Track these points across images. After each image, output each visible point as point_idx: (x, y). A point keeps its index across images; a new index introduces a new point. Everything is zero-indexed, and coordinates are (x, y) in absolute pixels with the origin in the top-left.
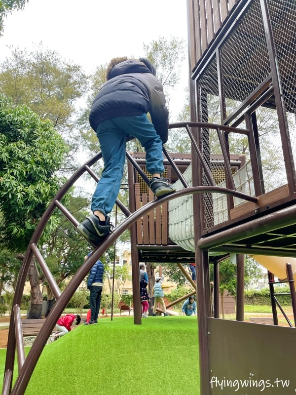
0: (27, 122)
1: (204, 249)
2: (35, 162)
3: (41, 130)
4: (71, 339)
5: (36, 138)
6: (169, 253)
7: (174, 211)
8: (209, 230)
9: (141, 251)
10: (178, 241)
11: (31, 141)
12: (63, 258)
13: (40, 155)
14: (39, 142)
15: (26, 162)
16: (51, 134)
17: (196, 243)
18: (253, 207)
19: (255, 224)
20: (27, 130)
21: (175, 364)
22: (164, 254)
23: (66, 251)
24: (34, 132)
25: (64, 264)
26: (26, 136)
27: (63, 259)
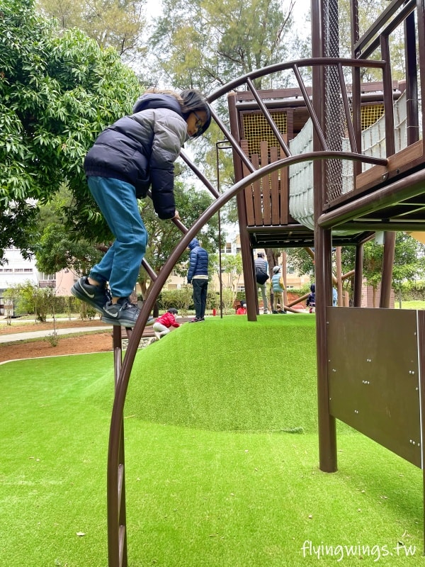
0: (83, 55)
1: (326, 228)
2: (103, 119)
3: (103, 65)
4: (175, 338)
5: (98, 80)
6: (292, 235)
7: (295, 177)
8: (331, 202)
9: (255, 235)
10: (300, 219)
11: (91, 85)
12: (155, 247)
13: (108, 107)
14: (103, 86)
15: (91, 120)
16: (118, 71)
17: (316, 221)
18: (382, 172)
19: (382, 193)
20: (84, 68)
21: (296, 361)
22: (286, 237)
23: (159, 238)
24: (94, 70)
25: (158, 256)
26: (84, 78)
27: (157, 249)
